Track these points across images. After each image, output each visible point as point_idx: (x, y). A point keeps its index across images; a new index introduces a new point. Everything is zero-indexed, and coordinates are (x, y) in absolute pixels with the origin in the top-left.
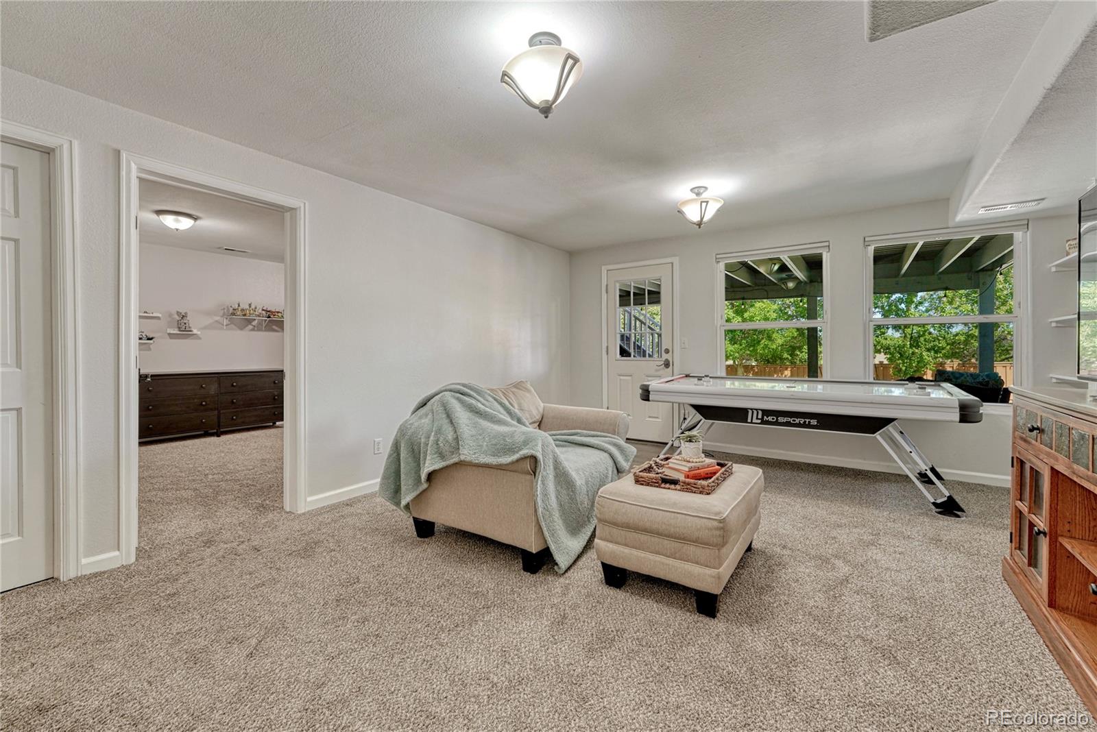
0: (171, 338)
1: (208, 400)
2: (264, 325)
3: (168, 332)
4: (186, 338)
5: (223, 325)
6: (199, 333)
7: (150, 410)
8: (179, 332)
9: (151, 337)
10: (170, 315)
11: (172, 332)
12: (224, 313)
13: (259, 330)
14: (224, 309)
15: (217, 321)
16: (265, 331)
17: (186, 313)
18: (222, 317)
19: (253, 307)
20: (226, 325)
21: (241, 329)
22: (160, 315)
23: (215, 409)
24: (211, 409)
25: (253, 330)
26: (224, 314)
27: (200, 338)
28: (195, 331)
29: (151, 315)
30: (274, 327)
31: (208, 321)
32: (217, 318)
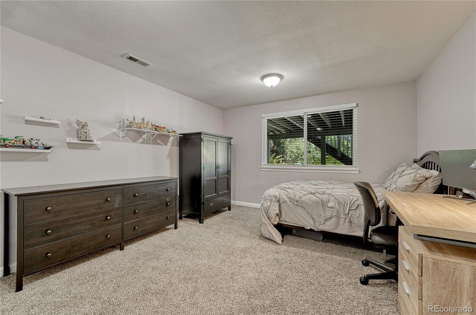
0: (70, 148)
1: (113, 213)
2: (151, 140)
3: (67, 141)
4: (85, 149)
5: (120, 137)
6: (99, 143)
7: (50, 234)
8: (79, 142)
9: (48, 145)
10: (70, 124)
11: (72, 141)
12: (120, 125)
13: (148, 143)
14: (120, 122)
15: (114, 133)
16: (153, 144)
17: (86, 123)
18: (118, 129)
19: (146, 122)
20: (122, 137)
21: (135, 141)
22: (59, 122)
23: (119, 222)
24: (116, 223)
25: (143, 143)
26: (120, 127)
27: (99, 149)
28: (95, 142)
29: (48, 121)
30: (158, 141)
31: (107, 132)
32: (115, 130)
